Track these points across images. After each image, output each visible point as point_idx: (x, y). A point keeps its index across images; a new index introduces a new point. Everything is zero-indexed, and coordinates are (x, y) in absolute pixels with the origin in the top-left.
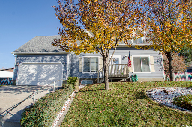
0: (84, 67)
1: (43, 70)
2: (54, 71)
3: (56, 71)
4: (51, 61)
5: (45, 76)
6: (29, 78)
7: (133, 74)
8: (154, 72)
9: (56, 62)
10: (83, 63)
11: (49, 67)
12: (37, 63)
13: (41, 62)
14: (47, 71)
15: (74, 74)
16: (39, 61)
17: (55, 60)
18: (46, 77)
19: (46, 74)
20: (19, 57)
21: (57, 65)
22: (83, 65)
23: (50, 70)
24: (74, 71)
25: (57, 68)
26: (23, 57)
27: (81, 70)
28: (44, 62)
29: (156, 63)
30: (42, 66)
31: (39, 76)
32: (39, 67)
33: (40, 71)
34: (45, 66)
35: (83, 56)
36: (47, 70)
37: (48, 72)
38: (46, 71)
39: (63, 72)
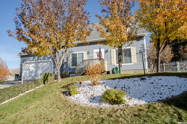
0: (72, 62)
1: (39, 67)
2: (47, 68)
3: (49, 67)
4: (44, 59)
5: (41, 72)
6: (30, 74)
7: (115, 67)
8: (136, 63)
9: (48, 60)
10: (71, 59)
11: (43, 65)
12: (34, 61)
13: (37, 61)
14: (42, 68)
15: (64, 69)
16: (36, 60)
17: (47, 58)
19: (41, 70)
20: (22, 58)
21: (49, 63)
22: (71, 61)
23: (44, 67)
24: (64, 66)
25: (49, 65)
26: (25, 58)
27: (70, 65)
28: (39, 61)
29: (138, 54)
30: (39, 64)
31: (36, 72)
32: (36, 65)
33: (37, 68)
34: (41, 64)
36: (42, 67)
37: (43, 69)
38: (41, 68)
39: (53, 68)
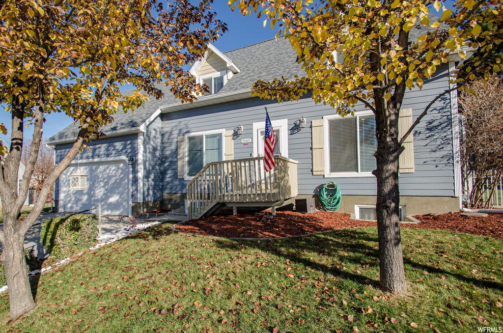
0: (190, 163)
1: (98, 178)
2: (117, 180)
3: (122, 179)
4: (108, 156)
5: (102, 193)
6: (78, 196)
7: (326, 182)
9: (117, 158)
10: (187, 154)
11: (108, 171)
12: (85, 161)
13: (91, 160)
14: (106, 180)
15: (168, 183)
16: (88, 158)
17: (114, 152)
18: (104, 194)
19: (104, 187)
20: (59, 151)
21: (121, 165)
22: (187, 159)
23: (110, 177)
24: (168, 176)
25: (121, 173)
26: (63, 150)
28: (96, 160)
29: (422, 136)
30: (97, 169)
31: (92, 192)
32: (91, 171)
33: (93, 180)
34: (102, 168)
35: (186, 133)
36: (104, 179)
37: (107, 183)
38: (103, 181)
39: (131, 182)
